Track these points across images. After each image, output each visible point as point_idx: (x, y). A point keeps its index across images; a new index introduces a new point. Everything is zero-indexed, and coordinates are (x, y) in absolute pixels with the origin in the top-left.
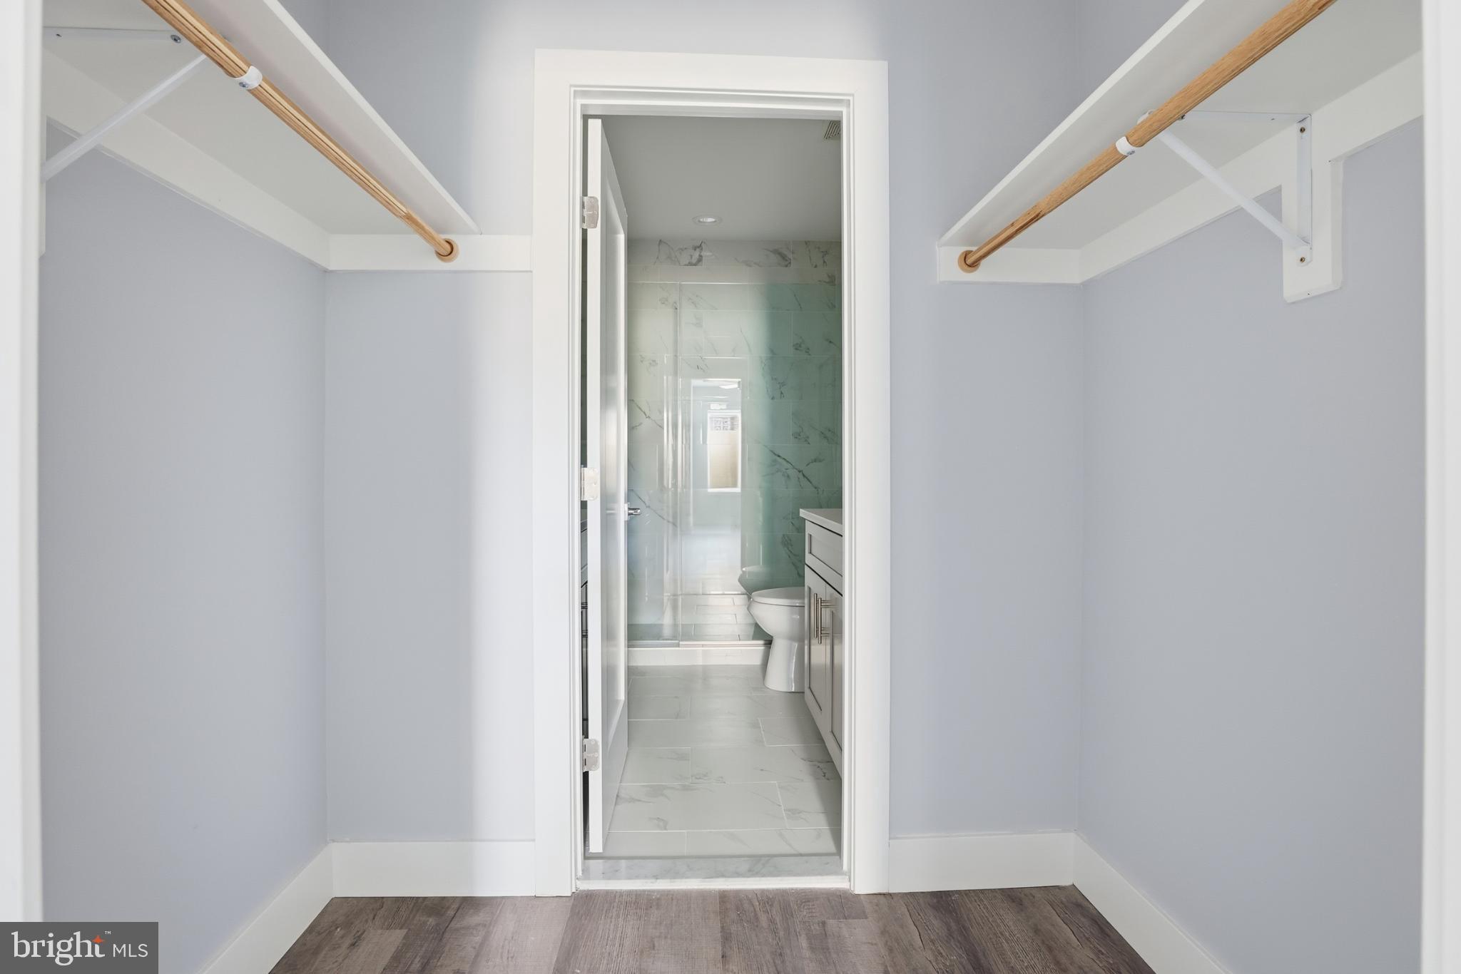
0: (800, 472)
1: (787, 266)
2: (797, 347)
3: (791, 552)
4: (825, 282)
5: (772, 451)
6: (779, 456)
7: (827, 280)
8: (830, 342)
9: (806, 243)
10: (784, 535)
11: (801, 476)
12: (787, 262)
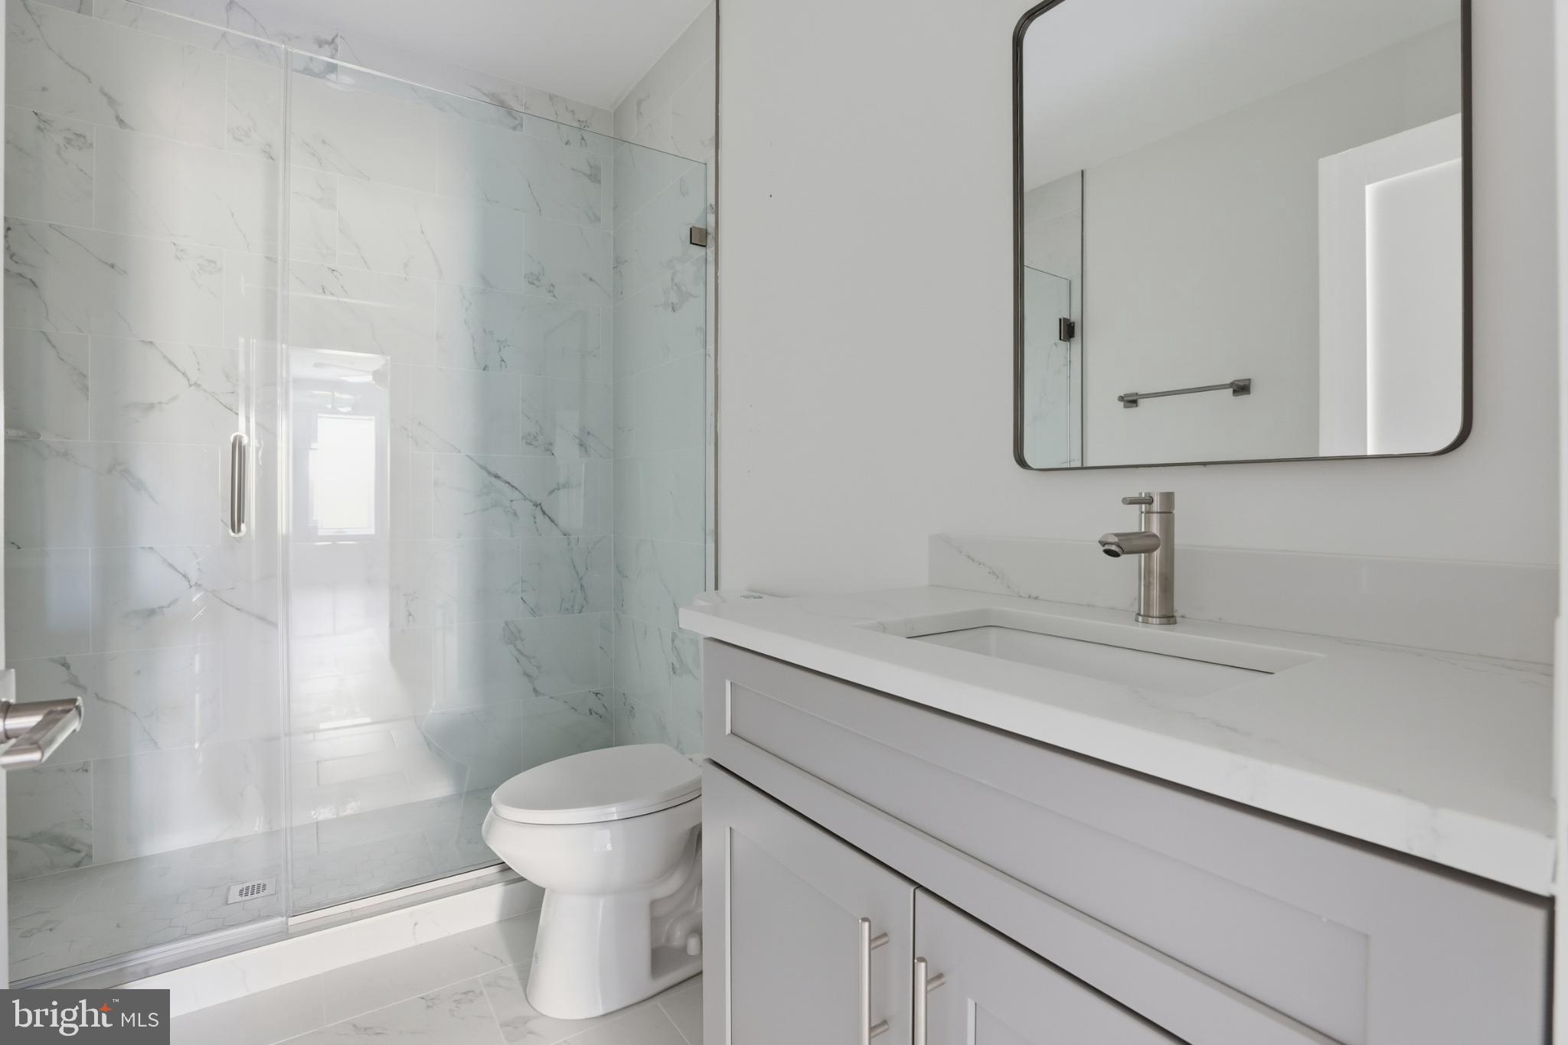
0: (536, 505)
1: (514, 128)
2: (533, 280)
3: (522, 654)
4: (583, 173)
5: (484, 468)
6: (497, 477)
7: (587, 170)
8: (591, 279)
9: (551, 97)
10: (507, 623)
11: (538, 511)
12: (517, 122)
